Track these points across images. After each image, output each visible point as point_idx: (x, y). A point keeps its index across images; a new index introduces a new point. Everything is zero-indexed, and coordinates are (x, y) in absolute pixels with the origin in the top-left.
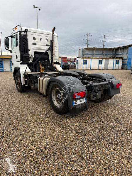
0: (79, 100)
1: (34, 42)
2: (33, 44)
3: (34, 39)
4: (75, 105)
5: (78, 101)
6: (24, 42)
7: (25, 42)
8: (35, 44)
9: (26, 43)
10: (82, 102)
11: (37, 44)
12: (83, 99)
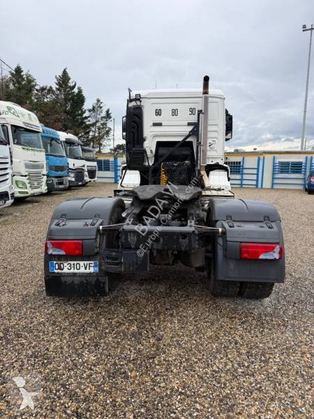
0: (72, 263)
1: (158, 119)
2: (155, 125)
3: (158, 113)
4: (56, 271)
5: (65, 264)
6: (134, 122)
7: (136, 123)
8: (160, 125)
9: (137, 125)
10: (82, 270)
11: (163, 124)
12: (86, 262)
